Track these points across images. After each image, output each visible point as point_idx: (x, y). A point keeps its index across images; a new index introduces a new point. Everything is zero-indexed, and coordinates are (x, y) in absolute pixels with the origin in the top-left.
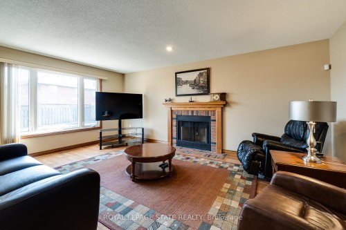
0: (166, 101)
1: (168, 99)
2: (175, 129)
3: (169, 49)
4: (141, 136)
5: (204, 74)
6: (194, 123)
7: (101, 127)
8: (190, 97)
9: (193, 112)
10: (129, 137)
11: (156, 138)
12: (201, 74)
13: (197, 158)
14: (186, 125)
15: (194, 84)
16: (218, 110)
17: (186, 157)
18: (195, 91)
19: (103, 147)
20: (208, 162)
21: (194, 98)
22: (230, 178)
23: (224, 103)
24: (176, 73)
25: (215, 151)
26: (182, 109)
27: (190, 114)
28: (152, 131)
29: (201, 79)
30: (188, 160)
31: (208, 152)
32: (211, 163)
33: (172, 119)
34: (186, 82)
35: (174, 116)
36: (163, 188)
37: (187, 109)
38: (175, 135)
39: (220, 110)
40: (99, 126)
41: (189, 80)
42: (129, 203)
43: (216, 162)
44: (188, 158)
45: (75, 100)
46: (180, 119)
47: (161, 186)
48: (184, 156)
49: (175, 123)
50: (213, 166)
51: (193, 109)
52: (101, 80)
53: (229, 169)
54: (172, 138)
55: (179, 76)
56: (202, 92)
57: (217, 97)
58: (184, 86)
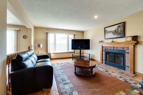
0: (100, 42)
1: (100, 41)
2: (104, 55)
3: (96, 17)
4: (88, 57)
5: (121, 26)
6: (115, 53)
7: (74, 52)
8: (112, 39)
9: (114, 47)
10: (85, 57)
11: (95, 59)
12: (119, 26)
13: (112, 72)
14: (110, 54)
15: (115, 32)
16: (131, 47)
17: (106, 70)
18: (115, 36)
19: (73, 59)
20: (119, 76)
21: (114, 40)
22: (128, 90)
23: (136, 42)
24: (105, 28)
25: (128, 71)
26: (108, 46)
27: (112, 48)
28: (94, 56)
29: (119, 29)
30: (106, 72)
31: (123, 71)
32: (120, 77)
33: (103, 50)
34: (110, 32)
35: (104, 49)
36: (84, 81)
37: (111, 46)
38: (104, 59)
39: (132, 46)
40: (74, 51)
41: (112, 30)
42: (68, 81)
43: (125, 78)
44: (107, 71)
45: (66, 42)
46: (107, 51)
47: (84, 80)
48: (106, 69)
49: (104, 52)
50: (121, 79)
51: (114, 46)
52: (74, 35)
53: (132, 84)
54: (102, 60)
55: (106, 29)
56: (120, 36)
57: (130, 39)
58: (109, 34)
